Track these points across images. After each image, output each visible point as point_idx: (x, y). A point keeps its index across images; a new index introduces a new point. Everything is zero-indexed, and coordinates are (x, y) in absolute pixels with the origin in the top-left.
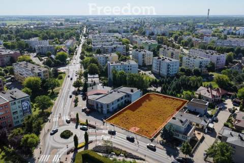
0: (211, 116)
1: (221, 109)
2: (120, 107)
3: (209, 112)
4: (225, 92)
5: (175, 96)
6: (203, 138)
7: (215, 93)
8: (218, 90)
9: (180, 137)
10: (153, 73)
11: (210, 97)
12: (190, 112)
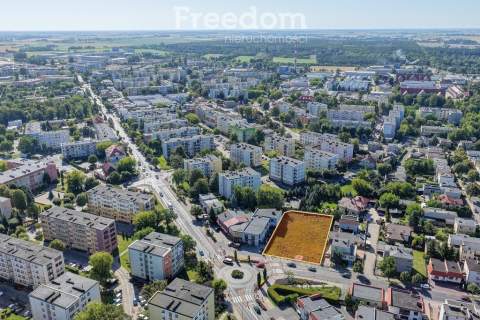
0: (363, 232)
1: (368, 222)
2: (268, 236)
3: (360, 227)
4: (367, 200)
5: (317, 211)
6: (365, 256)
7: (360, 204)
8: (360, 200)
9: (347, 258)
10: (271, 179)
11: (356, 209)
12: (344, 230)
